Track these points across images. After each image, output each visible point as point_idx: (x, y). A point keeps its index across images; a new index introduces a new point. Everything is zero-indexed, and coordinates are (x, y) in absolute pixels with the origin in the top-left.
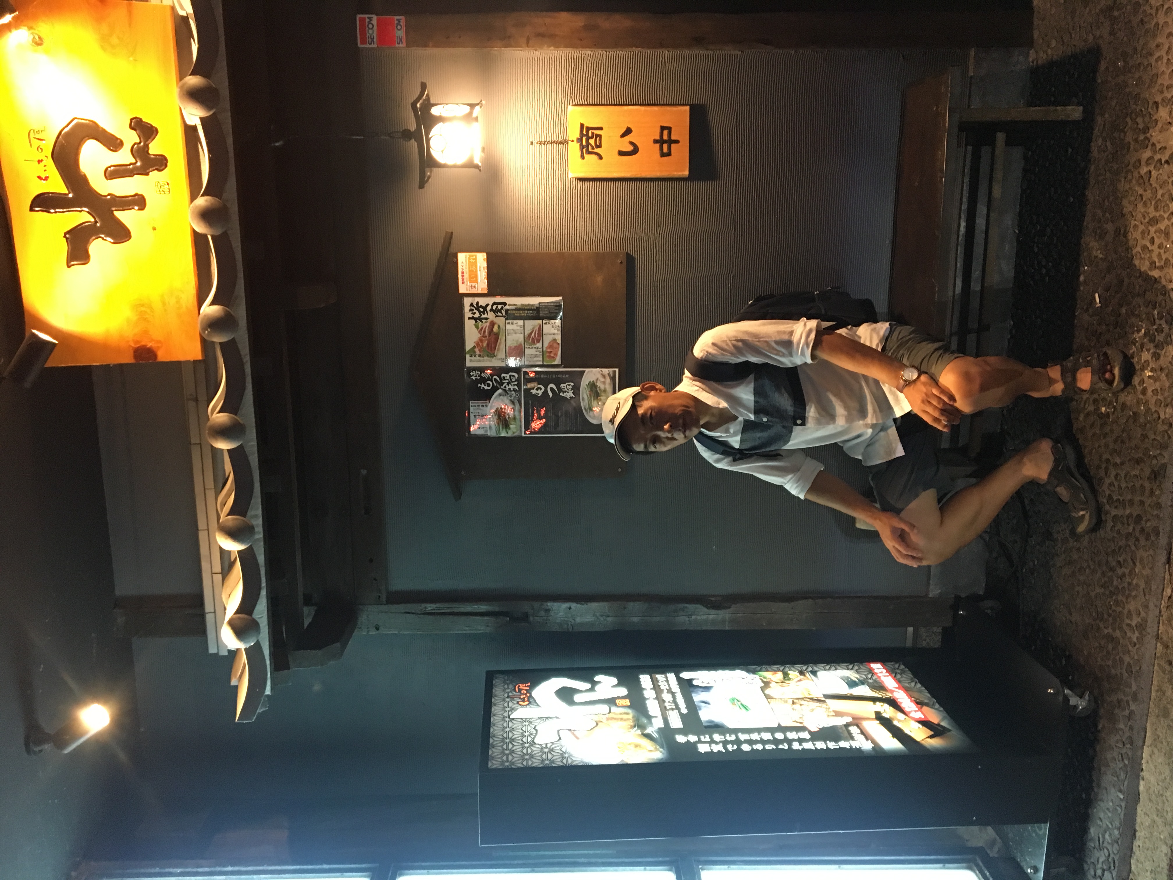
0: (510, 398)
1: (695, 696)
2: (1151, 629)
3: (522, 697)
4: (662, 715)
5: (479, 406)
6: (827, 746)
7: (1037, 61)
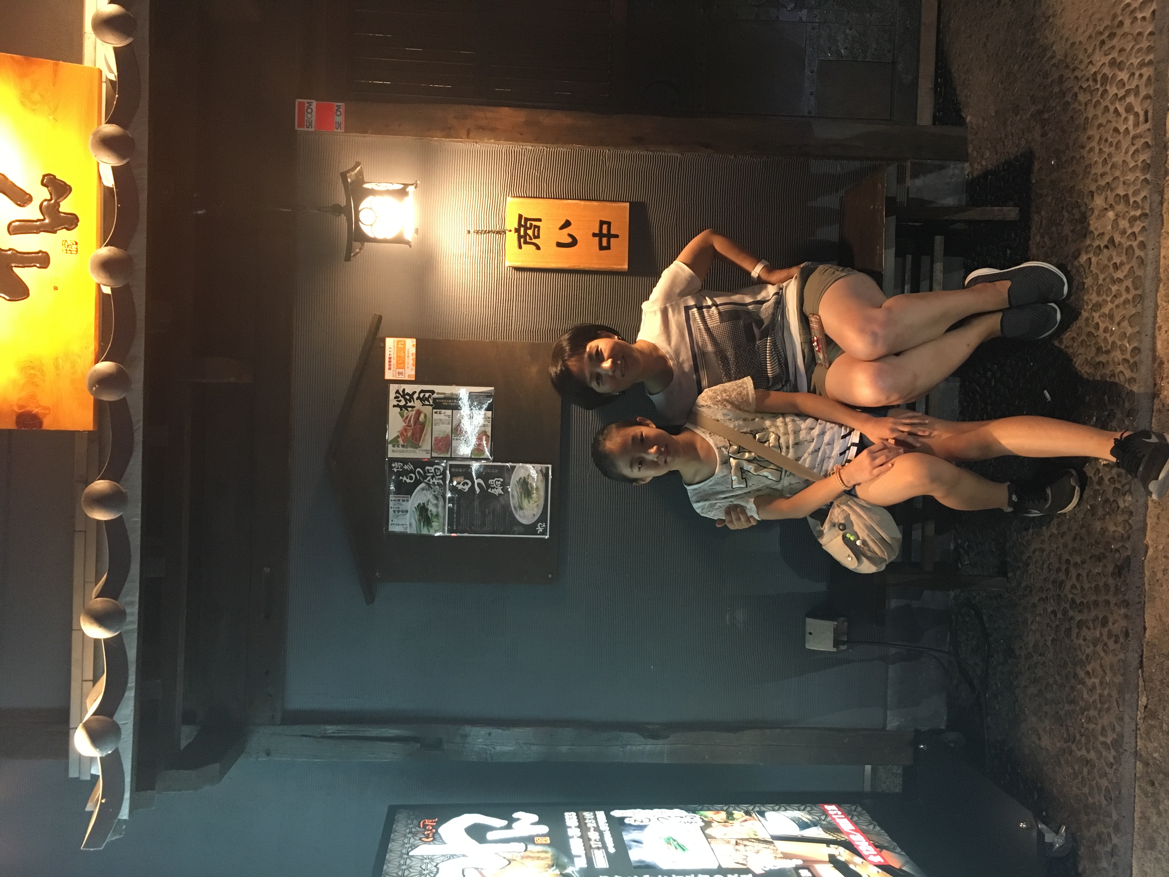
0: (434, 493)
1: (626, 835)
2: (1128, 745)
3: (426, 833)
4: (586, 854)
5: (399, 500)
7: (972, 174)
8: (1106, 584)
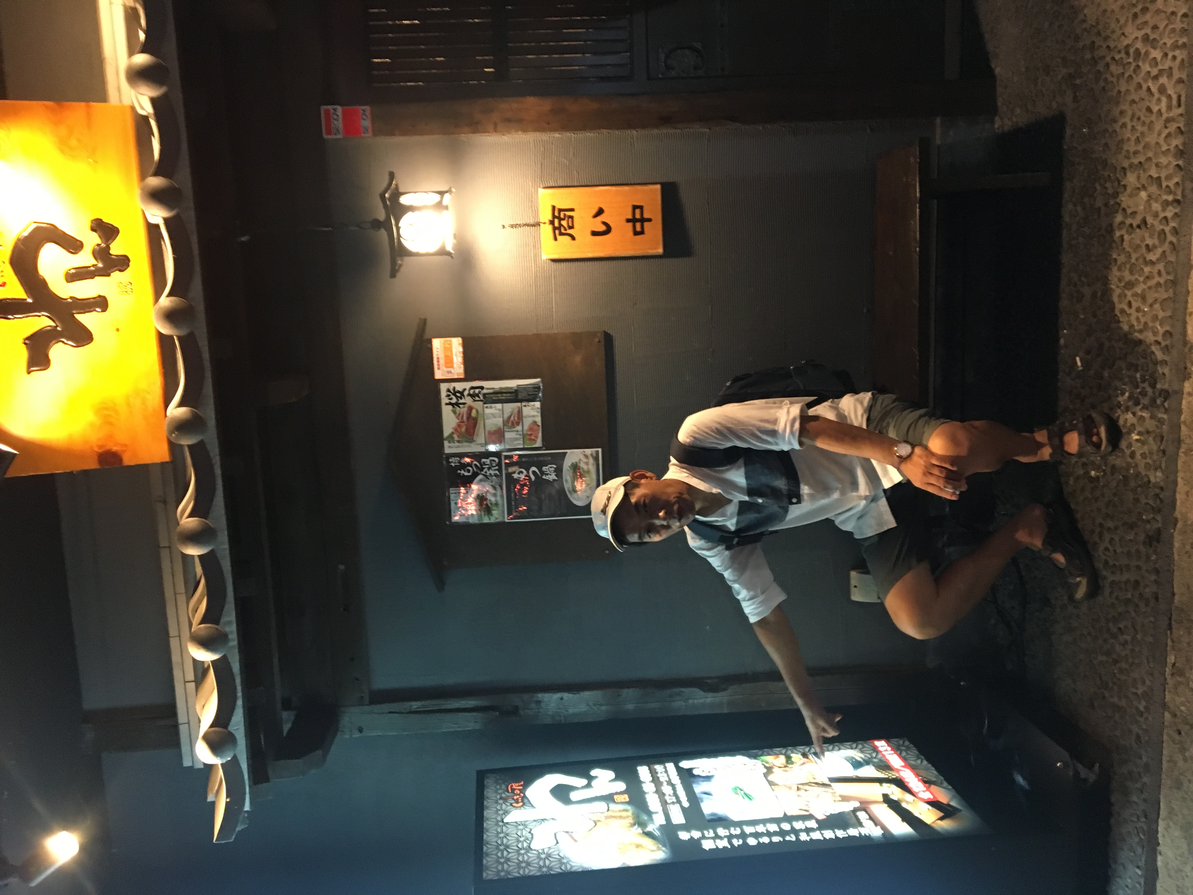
0: (491, 483)
1: (696, 787)
3: (515, 797)
4: (663, 810)
5: (459, 493)
6: (836, 836)
7: (1003, 128)
8: (1138, 551)
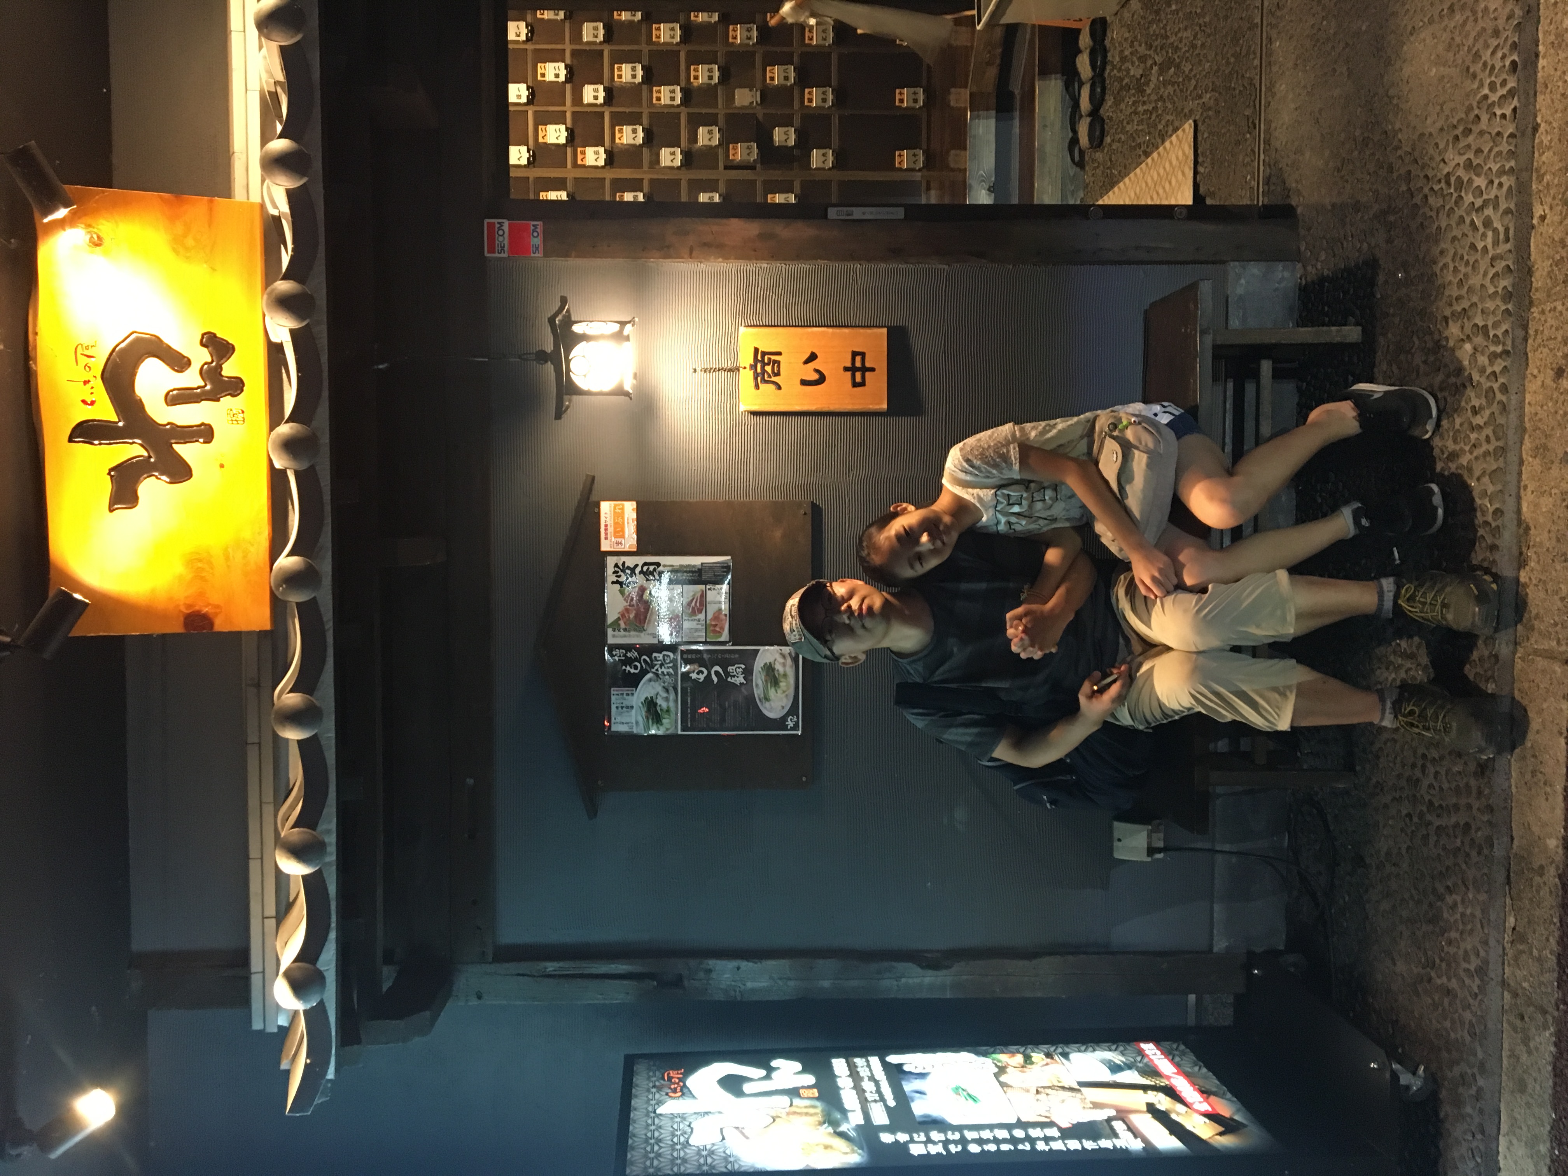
0: (663, 685)
1: (906, 1084)
2: (1494, 972)
3: (672, 1087)
4: (862, 1108)
5: (622, 695)
6: (1083, 1147)
7: (1306, 278)
8: (1467, 785)
